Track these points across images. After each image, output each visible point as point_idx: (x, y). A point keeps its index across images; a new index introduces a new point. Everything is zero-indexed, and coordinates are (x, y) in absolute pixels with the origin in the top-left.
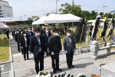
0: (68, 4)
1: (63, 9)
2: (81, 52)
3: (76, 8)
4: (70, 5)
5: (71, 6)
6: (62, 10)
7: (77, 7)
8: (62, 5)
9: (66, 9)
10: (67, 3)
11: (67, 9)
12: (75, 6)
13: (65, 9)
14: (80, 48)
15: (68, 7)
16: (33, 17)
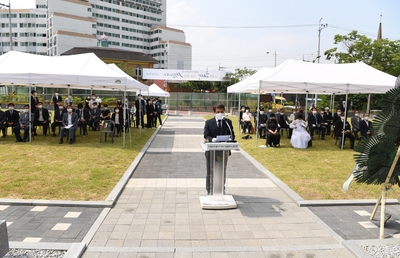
0: (359, 36)
1: (338, 51)
2: (386, 225)
3: (387, 49)
4: (365, 38)
5: (368, 41)
6: (336, 55)
7: (392, 44)
8: (338, 38)
9: (351, 52)
10: (354, 33)
11: (354, 53)
12: (386, 42)
13: (347, 52)
14: (383, 201)
15: (359, 46)
16: (239, 72)
